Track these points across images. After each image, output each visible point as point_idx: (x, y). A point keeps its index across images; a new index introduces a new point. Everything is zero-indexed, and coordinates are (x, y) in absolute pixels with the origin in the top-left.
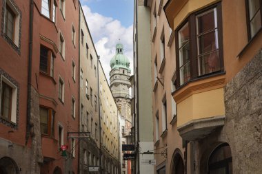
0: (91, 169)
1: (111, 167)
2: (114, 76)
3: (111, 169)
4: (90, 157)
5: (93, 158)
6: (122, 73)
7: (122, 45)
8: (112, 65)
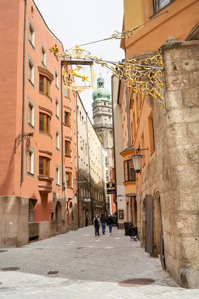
0: (86, 200)
1: (97, 194)
2: (97, 108)
3: (97, 197)
4: (84, 192)
5: (86, 191)
6: (103, 105)
7: (103, 79)
8: (94, 98)
